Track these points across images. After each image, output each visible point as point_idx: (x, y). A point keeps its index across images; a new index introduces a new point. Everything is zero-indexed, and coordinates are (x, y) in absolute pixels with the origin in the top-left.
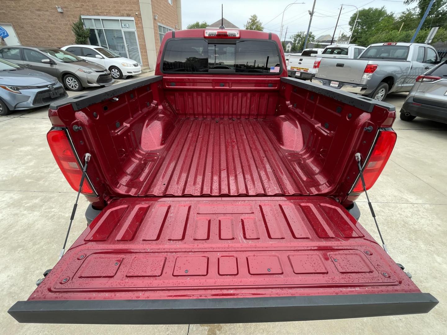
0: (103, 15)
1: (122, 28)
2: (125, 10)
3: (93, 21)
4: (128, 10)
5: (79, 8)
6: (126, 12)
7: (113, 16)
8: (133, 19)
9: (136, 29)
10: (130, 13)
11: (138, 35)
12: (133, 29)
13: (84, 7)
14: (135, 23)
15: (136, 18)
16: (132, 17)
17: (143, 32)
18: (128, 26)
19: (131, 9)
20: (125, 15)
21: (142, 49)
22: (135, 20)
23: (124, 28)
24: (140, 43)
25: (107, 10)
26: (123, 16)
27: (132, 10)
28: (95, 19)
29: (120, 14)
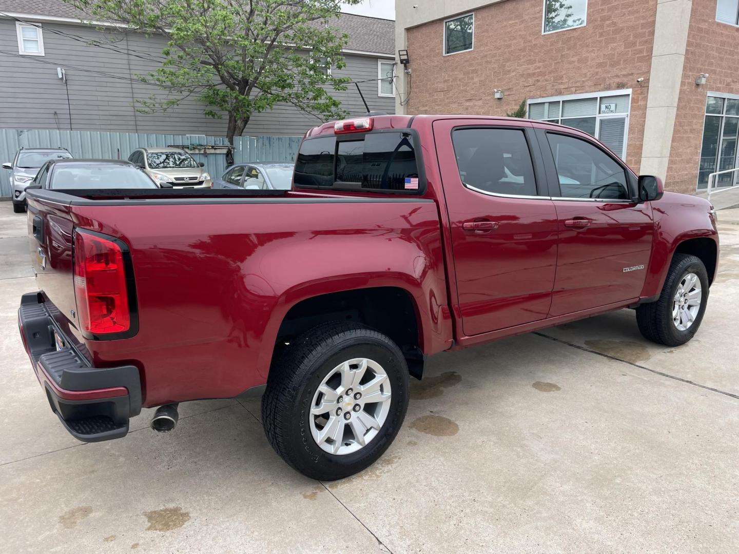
0: (570, 92)
1: (599, 113)
2: (617, 76)
3: (547, 106)
4: (624, 75)
5: (530, 87)
6: (617, 80)
7: (586, 92)
8: (629, 91)
9: (629, 113)
10: (625, 80)
11: (630, 125)
12: (623, 112)
13: (539, 83)
14: (633, 99)
15: (636, 89)
16: (627, 88)
17: (645, 118)
18: (613, 107)
19: (630, 73)
20: (613, 87)
21: (632, 156)
22: (633, 93)
23: (604, 112)
24: (631, 143)
25: (579, 81)
26: (609, 88)
27: (632, 74)
28: (550, 103)
29: (602, 86)
